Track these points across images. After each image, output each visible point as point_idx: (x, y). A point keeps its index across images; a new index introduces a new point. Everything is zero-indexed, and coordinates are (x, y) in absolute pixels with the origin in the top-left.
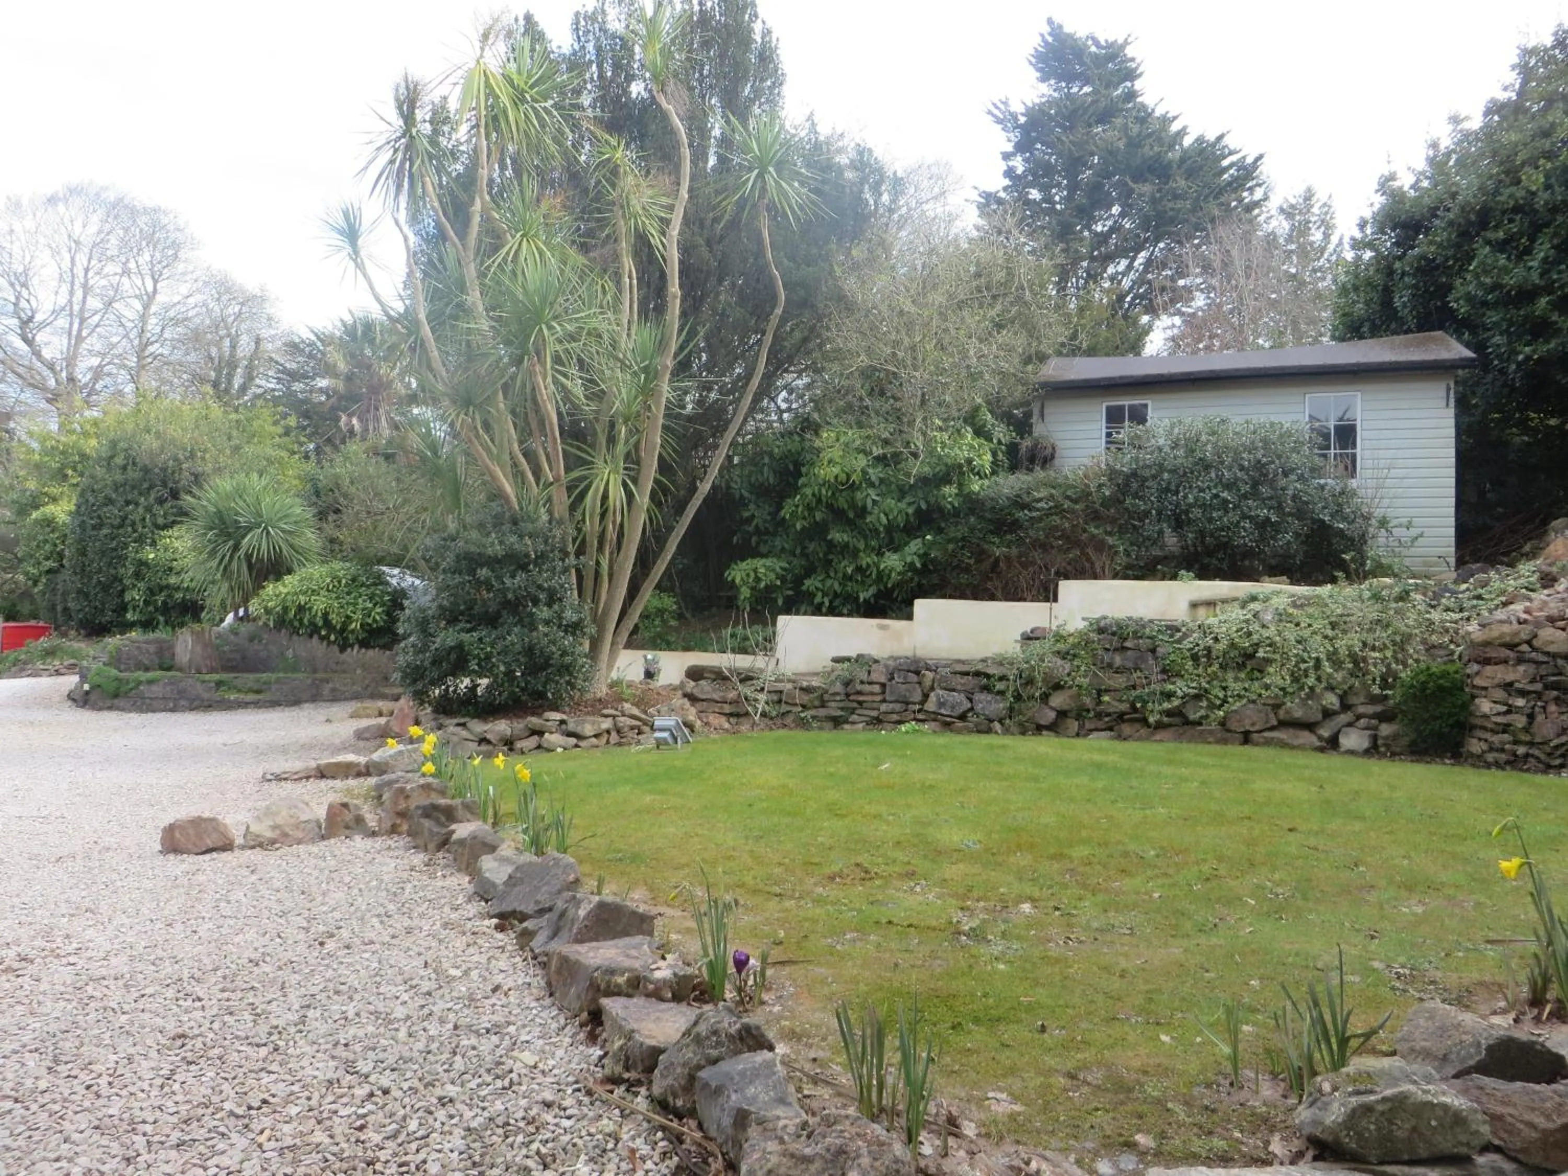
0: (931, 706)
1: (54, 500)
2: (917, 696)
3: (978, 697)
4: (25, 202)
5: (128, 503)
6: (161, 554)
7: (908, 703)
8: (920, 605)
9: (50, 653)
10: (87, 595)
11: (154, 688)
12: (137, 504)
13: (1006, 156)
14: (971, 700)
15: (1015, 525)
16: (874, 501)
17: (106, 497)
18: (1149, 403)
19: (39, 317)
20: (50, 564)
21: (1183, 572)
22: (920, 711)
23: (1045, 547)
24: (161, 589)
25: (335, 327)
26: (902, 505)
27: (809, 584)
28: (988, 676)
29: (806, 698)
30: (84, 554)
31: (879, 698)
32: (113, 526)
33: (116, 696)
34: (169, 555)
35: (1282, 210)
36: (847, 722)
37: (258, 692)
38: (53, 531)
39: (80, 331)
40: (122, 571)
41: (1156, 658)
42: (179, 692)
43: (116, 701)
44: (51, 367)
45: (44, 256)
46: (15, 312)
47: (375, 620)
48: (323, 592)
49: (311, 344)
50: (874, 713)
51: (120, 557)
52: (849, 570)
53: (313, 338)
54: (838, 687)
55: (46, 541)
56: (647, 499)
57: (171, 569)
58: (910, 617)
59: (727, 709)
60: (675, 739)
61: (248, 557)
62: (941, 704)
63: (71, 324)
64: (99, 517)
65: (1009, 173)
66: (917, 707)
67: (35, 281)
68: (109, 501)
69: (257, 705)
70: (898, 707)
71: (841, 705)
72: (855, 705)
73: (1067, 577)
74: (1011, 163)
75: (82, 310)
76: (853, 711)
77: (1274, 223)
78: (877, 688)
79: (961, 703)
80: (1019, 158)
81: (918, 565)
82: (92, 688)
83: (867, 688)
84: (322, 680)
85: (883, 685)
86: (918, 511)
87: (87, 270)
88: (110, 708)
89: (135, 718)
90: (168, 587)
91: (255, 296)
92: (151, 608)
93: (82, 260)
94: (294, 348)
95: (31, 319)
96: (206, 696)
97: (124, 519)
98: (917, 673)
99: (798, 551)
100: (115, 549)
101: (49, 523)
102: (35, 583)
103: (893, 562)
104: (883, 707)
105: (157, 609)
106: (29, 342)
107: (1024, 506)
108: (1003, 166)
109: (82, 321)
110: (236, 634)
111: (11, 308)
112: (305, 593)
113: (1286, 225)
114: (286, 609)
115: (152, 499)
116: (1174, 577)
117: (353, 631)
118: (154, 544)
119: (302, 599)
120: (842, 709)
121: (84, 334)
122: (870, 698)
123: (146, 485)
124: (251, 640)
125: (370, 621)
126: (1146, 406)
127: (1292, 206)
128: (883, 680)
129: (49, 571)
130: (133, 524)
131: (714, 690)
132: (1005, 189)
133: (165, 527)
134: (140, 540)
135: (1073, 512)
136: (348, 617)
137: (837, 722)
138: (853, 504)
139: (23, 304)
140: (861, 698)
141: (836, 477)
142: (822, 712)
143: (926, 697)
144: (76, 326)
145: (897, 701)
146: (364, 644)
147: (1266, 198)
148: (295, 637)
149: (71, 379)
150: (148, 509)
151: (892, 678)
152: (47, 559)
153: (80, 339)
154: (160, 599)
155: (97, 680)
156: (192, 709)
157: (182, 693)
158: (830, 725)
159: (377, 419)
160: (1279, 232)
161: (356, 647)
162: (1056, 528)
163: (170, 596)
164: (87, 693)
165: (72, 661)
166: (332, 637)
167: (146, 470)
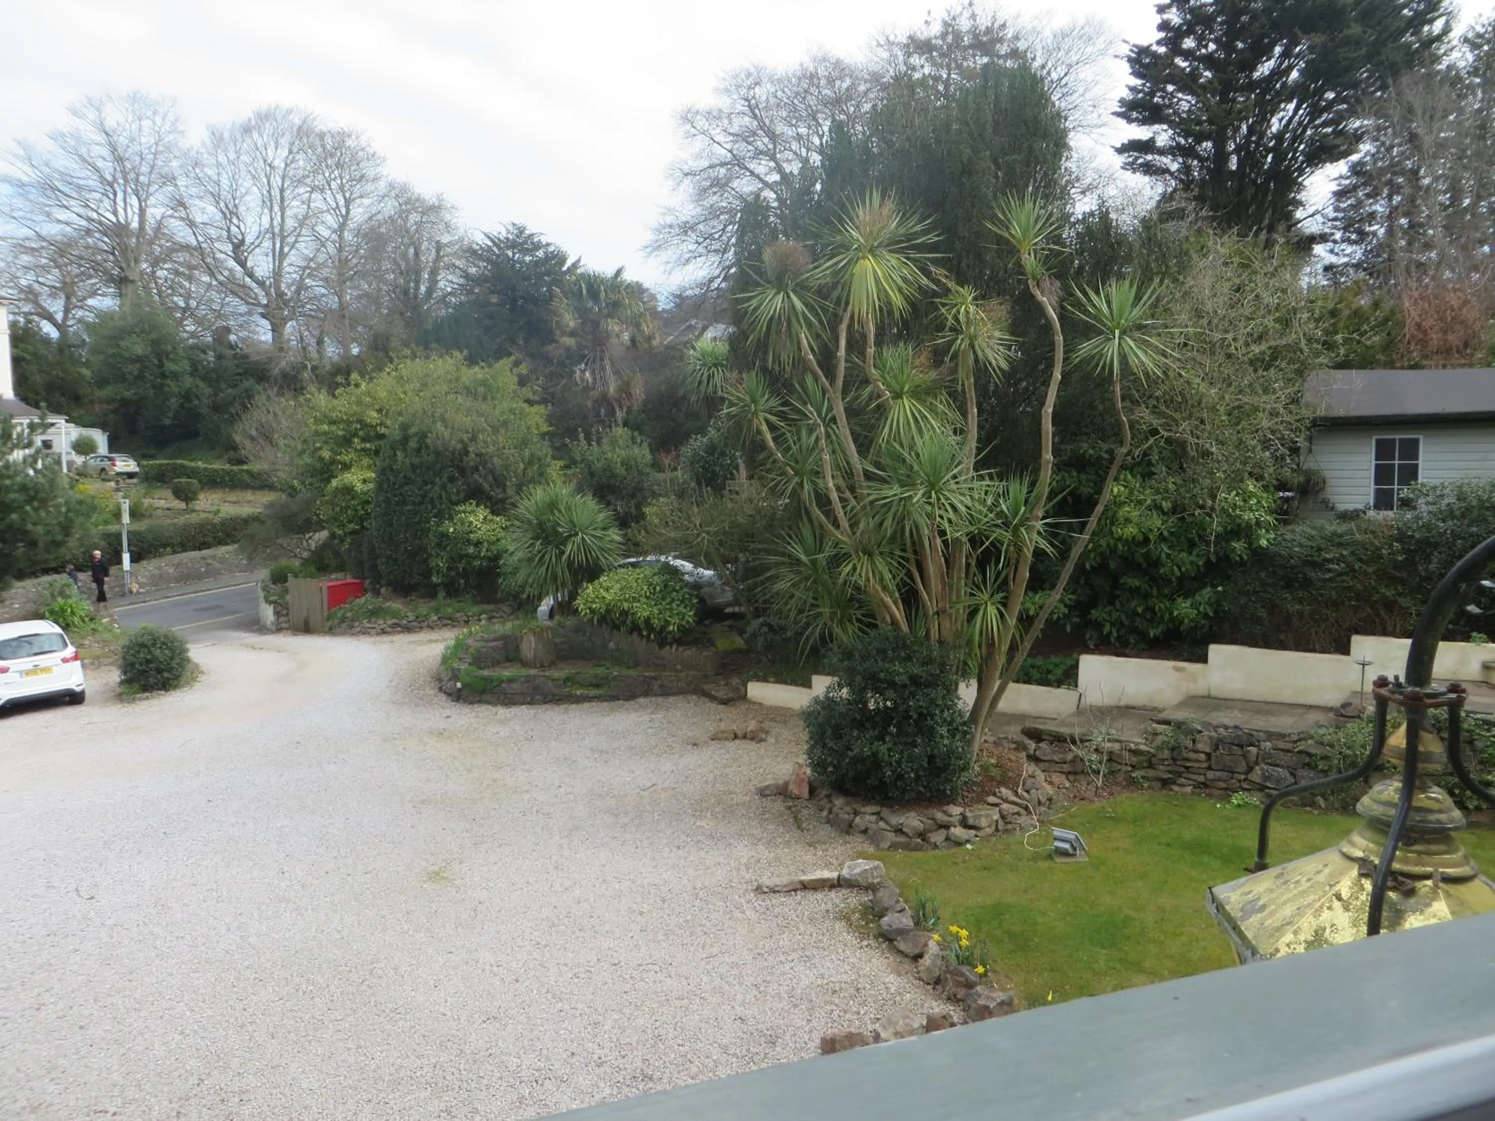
0: (1256, 775)
1: (346, 467)
2: (1243, 767)
3: (1300, 772)
4: (226, 135)
5: (426, 483)
6: (459, 527)
7: (1233, 772)
8: (1215, 651)
9: (374, 614)
10: (395, 560)
11: (514, 686)
12: (433, 483)
13: (1161, 9)
14: (1293, 775)
15: (1307, 583)
16: (1168, 555)
17: (405, 477)
18: (1421, 438)
19: (249, 240)
20: (352, 526)
21: (1474, 634)
22: (1245, 780)
23: (1335, 604)
24: (461, 557)
25: (508, 231)
26: (1192, 558)
27: (1095, 614)
28: (1309, 755)
29: (1134, 760)
30: (391, 525)
31: (1205, 765)
32: (414, 503)
33: (483, 692)
34: (466, 528)
35: (1466, 40)
36: (1174, 783)
37: (597, 686)
38: (353, 499)
39: (282, 248)
40: (426, 541)
41: (1474, 750)
42: (534, 689)
43: (483, 696)
44: (261, 284)
45: (246, 183)
46: (229, 238)
47: (688, 622)
48: (643, 600)
49: (489, 249)
50: (1201, 779)
51: (423, 530)
52: (1140, 610)
53: (490, 243)
54: (1166, 753)
55: (348, 507)
56: (1015, 621)
57: (468, 540)
58: (1204, 659)
59: (1066, 768)
60: (1075, 849)
61: (570, 563)
62: (1267, 778)
63: (274, 244)
64: (401, 494)
65: (1164, 26)
66: (1243, 777)
67: (242, 209)
68: (408, 481)
69: (599, 698)
70: (1224, 775)
71: (1169, 768)
72: (1183, 769)
73: (1357, 632)
74: (1165, 16)
75: (282, 229)
76: (1180, 775)
77: (1455, 55)
78: (1202, 757)
79: (1285, 779)
80: (1174, 10)
81: (1211, 614)
82: (464, 686)
83: (1193, 756)
84: (651, 678)
85: (1209, 756)
86: (1208, 562)
87: (282, 190)
88: (479, 702)
89: (502, 712)
90: (467, 555)
91: (433, 206)
92: (453, 573)
93: (277, 181)
94: (472, 253)
95: (242, 242)
96: (557, 691)
97: (424, 496)
98: (1241, 746)
99: (1082, 581)
100: (419, 523)
101: (348, 490)
102: (342, 541)
103: (1184, 608)
104: (1210, 775)
105: (458, 573)
106: (242, 264)
107: (1313, 565)
108: (1157, 19)
109: (283, 239)
110: (563, 627)
111: (225, 234)
112: (626, 600)
113: (1470, 57)
114: (608, 611)
115: (445, 479)
116: (1466, 638)
117: (670, 632)
118: (451, 518)
119: (626, 605)
120: (1170, 772)
121: (286, 249)
122: (1197, 765)
123: (438, 466)
124: (577, 631)
125: (684, 623)
126: (1416, 441)
127: (1479, 36)
128: (1208, 750)
129: (354, 532)
130: (432, 501)
131: (1054, 752)
132: (1159, 43)
133: (457, 504)
134: (440, 515)
135: (1366, 573)
136: (666, 621)
137: (1165, 783)
138: (1147, 556)
139: (234, 229)
140: (1188, 764)
141: (1134, 538)
142: (1151, 773)
143: (1250, 769)
144: (278, 245)
145: (1222, 770)
146: (679, 642)
147: (1447, 30)
148: (615, 632)
149: (280, 295)
150: (443, 487)
151: (1218, 748)
152: (350, 522)
153: (282, 256)
154: (461, 566)
155: (468, 680)
156: (545, 703)
157: (536, 689)
158: (1159, 784)
159: (603, 369)
160: (1462, 64)
161: (674, 646)
162: (1349, 588)
163: (469, 563)
164: (460, 690)
165: (394, 621)
166: (652, 636)
167: (438, 454)
